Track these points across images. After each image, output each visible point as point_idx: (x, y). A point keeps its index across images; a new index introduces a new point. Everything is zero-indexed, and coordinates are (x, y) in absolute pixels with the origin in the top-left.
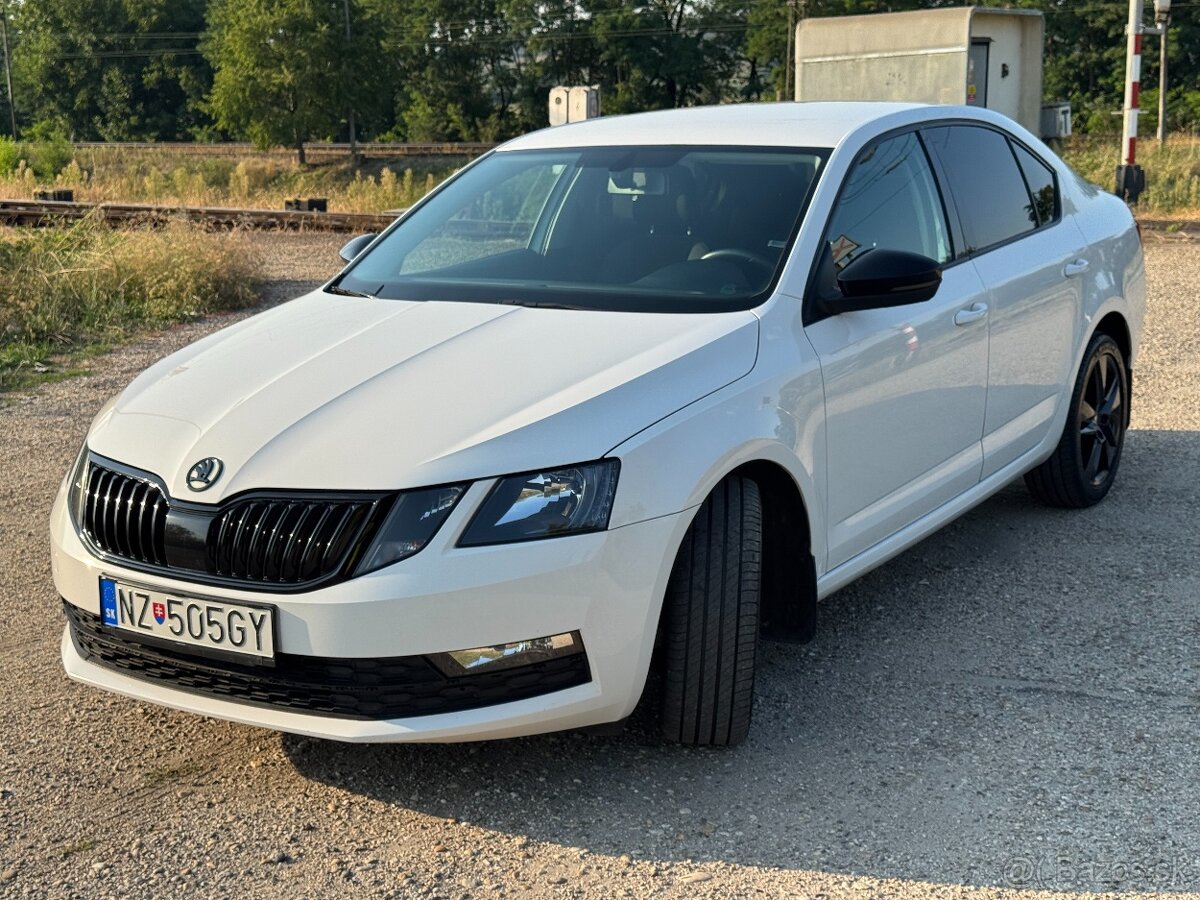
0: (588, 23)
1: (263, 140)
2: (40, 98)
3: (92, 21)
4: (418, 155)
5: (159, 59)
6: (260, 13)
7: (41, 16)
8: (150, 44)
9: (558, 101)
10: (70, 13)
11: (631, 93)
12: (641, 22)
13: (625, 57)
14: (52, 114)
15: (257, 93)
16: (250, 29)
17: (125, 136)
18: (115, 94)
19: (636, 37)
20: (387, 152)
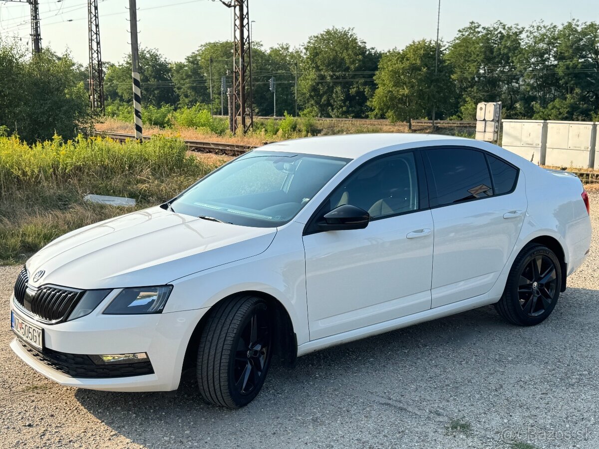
0: (555, 66)
1: (393, 118)
2: (308, 99)
3: (331, 66)
4: (463, 127)
5: (357, 83)
6: (397, 63)
7: (311, 64)
8: (354, 77)
9: (481, 109)
10: (323, 63)
11: (574, 99)
12: (581, 66)
13: (572, 82)
14: (312, 105)
15: (392, 98)
16: (393, 70)
17: (340, 116)
18: (338, 98)
19: (579, 73)
20: (449, 125)
